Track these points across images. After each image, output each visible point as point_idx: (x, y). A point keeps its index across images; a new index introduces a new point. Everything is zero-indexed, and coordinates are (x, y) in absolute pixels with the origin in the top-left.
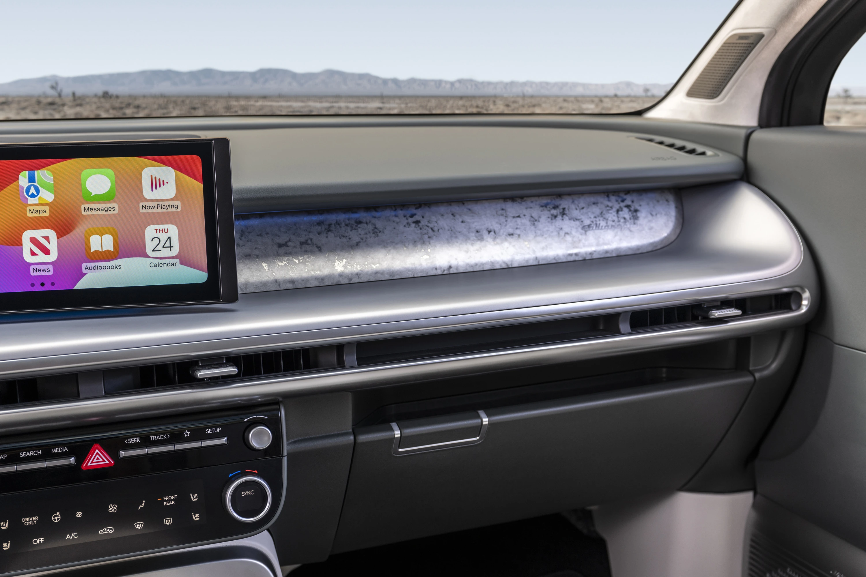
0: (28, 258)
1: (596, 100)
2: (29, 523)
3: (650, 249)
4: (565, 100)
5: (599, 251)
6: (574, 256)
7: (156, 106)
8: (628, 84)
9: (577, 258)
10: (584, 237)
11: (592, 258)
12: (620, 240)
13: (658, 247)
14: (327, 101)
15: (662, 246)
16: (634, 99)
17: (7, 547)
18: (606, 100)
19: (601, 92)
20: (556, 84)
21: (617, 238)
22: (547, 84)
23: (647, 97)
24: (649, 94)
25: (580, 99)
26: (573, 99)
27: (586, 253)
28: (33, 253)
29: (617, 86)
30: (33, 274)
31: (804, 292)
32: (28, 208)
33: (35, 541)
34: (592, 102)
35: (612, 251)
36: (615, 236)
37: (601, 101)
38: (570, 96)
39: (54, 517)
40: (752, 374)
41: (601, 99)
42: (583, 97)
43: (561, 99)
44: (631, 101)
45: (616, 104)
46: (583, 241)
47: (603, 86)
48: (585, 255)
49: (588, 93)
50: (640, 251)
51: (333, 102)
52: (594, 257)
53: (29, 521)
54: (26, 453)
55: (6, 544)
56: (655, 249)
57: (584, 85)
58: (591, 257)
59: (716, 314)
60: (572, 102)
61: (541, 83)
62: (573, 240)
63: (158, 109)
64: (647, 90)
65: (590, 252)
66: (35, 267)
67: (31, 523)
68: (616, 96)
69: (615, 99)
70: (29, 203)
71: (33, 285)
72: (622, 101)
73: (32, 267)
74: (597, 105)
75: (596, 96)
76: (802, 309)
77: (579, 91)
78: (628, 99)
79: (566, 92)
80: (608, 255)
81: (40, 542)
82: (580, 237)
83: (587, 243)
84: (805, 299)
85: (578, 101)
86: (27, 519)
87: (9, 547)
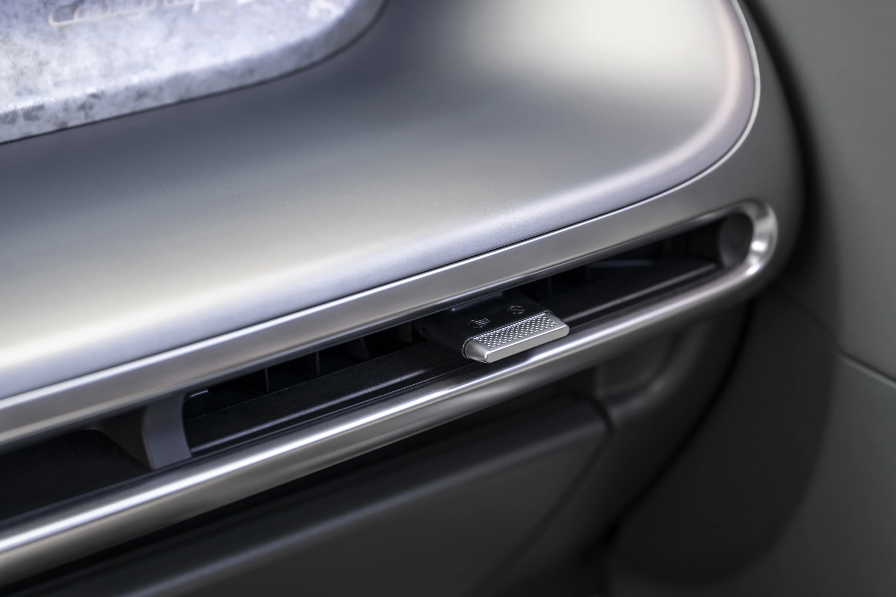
3: (290, 65)
5: (115, 95)
6: (21, 121)
9: (34, 129)
10: (57, 50)
11: (90, 120)
12: (188, 46)
13: (317, 57)
15: (331, 49)
21: (177, 40)
27: (66, 107)
31: (763, 214)
35: (160, 88)
36: (170, 34)
40: (603, 414)
46: (54, 64)
48: (61, 115)
50: (257, 78)
52: (98, 118)
56: (306, 62)
58: (87, 116)
59: (487, 353)
62: (14, 66)
65: (80, 103)
76: (749, 266)
80: (148, 103)
82: (44, 51)
83: (66, 72)
84: (762, 237)
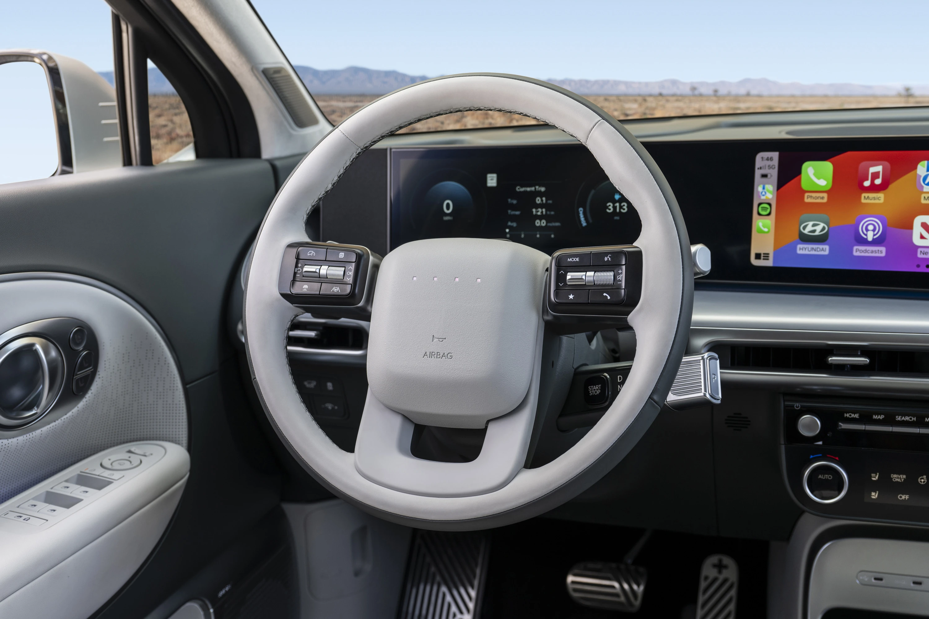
0: (917, 241)
1: (640, 99)
2: (897, 480)
4: (606, 100)
7: (167, 106)
8: (674, 82)
14: (351, 101)
16: (680, 98)
17: (875, 496)
18: (650, 99)
19: (645, 91)
20: (596, 82)
22: (587, 82)
23: (694, 95)
24: (696, 92)
25: (622, 98)
26: (614, 98)
28: (922, 237)
29: (662, 84)
30: (920, 256)
32: (923, 196)
33: (901, 497)
34: (636, 101)
37: (645, 100)
38: (611, 95)
39: (921, 479)
41: (644, 98)
42: (626, 95)
43: (602, 99)
44: (677, 100)
45: (661, 103)
47: (647, 84)
49: (630, 91)
51: (357, 102)
53: (898, 478)
54: (902, 418)
55: (874, 493)
57: (626, 83)
60: (614, 101)
61: (580, 81)
63: (169, 109)
64: (694, 89)
66: (922, 250)
67: (899, 480)
68: (661, 95)
69: (660, 98)
70: (925, 190)
71: (918, 266)
72: (668, 101)
73: (919, 250)
74: (640, 105)
75: (639, 95)
77: (622, 89)
78: (674, 98)
79: (607, 90)
81: (905, 499)
85: (620, 100)
86: (895, 476)
87: (876, 496)
